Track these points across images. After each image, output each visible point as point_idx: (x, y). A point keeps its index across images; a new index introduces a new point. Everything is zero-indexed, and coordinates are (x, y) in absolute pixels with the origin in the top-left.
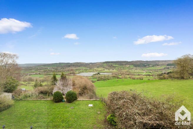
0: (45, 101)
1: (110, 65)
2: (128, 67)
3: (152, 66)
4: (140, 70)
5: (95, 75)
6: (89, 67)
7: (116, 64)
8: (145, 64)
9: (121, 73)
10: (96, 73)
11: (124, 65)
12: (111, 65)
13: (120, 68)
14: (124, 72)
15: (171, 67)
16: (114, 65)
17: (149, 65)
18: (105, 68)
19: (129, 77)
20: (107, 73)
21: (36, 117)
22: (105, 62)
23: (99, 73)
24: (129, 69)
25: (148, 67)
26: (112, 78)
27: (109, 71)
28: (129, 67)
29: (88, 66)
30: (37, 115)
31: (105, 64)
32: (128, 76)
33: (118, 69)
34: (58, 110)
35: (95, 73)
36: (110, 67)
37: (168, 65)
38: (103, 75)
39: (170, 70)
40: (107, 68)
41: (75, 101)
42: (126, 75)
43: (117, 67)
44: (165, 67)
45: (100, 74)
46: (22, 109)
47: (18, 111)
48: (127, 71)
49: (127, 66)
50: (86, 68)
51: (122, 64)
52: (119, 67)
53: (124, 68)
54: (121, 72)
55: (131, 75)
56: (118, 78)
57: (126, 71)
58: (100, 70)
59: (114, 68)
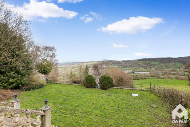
0: (76, 86)
1: (147, 62)
2: (173, 65)
5: (129, 73)
6: (122, 66)
7: (155, 62)
9: (162, 73)
10: (130, 71)
11: (167, 62)
12: (149, 63)
13: (160, 67)
14: (166, 71)
16: (153, 63)
18: (141, 66)
19: (175, 78)
20: (144, 73)
21: (63, 98)
22: (140, 59)
23: (133, 72)
24: (175, 68)
26: (151, 77)
27: (146, 69)
28: (175, 65)
29: (120, 64)
30: (65, 97)
31: (141, 62)
32: (174, 76)
33: (158, 67)
34: (90, 95)
35: (128, 72)
36: (148, 65)
38: (138, 75)
40: (144, 66)
41: (110, 89)
42: (170, 75)
43: (156, 66)
45: (135, 73)
46: (52, 90)
47: (48, 91)
48: (172, 70)
49: (171, 64)
50: (119, 66)
51: (164, 61)
52: (159, 65)
53: (166, 66)
54: (163, 71)
55: (178, 75)
56: (158, 78)
57: (169, 70)
58: (134, 69)
59: (152, 66)
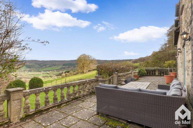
3: (49, 67)
4: (35, 71)
8: (41, 64)
15: (66, 67)
17: (45, 65)
24: (20, 71)
25: (45, 68)
37: (64, 65)
39: (66, 69)
44: (62, 67)
